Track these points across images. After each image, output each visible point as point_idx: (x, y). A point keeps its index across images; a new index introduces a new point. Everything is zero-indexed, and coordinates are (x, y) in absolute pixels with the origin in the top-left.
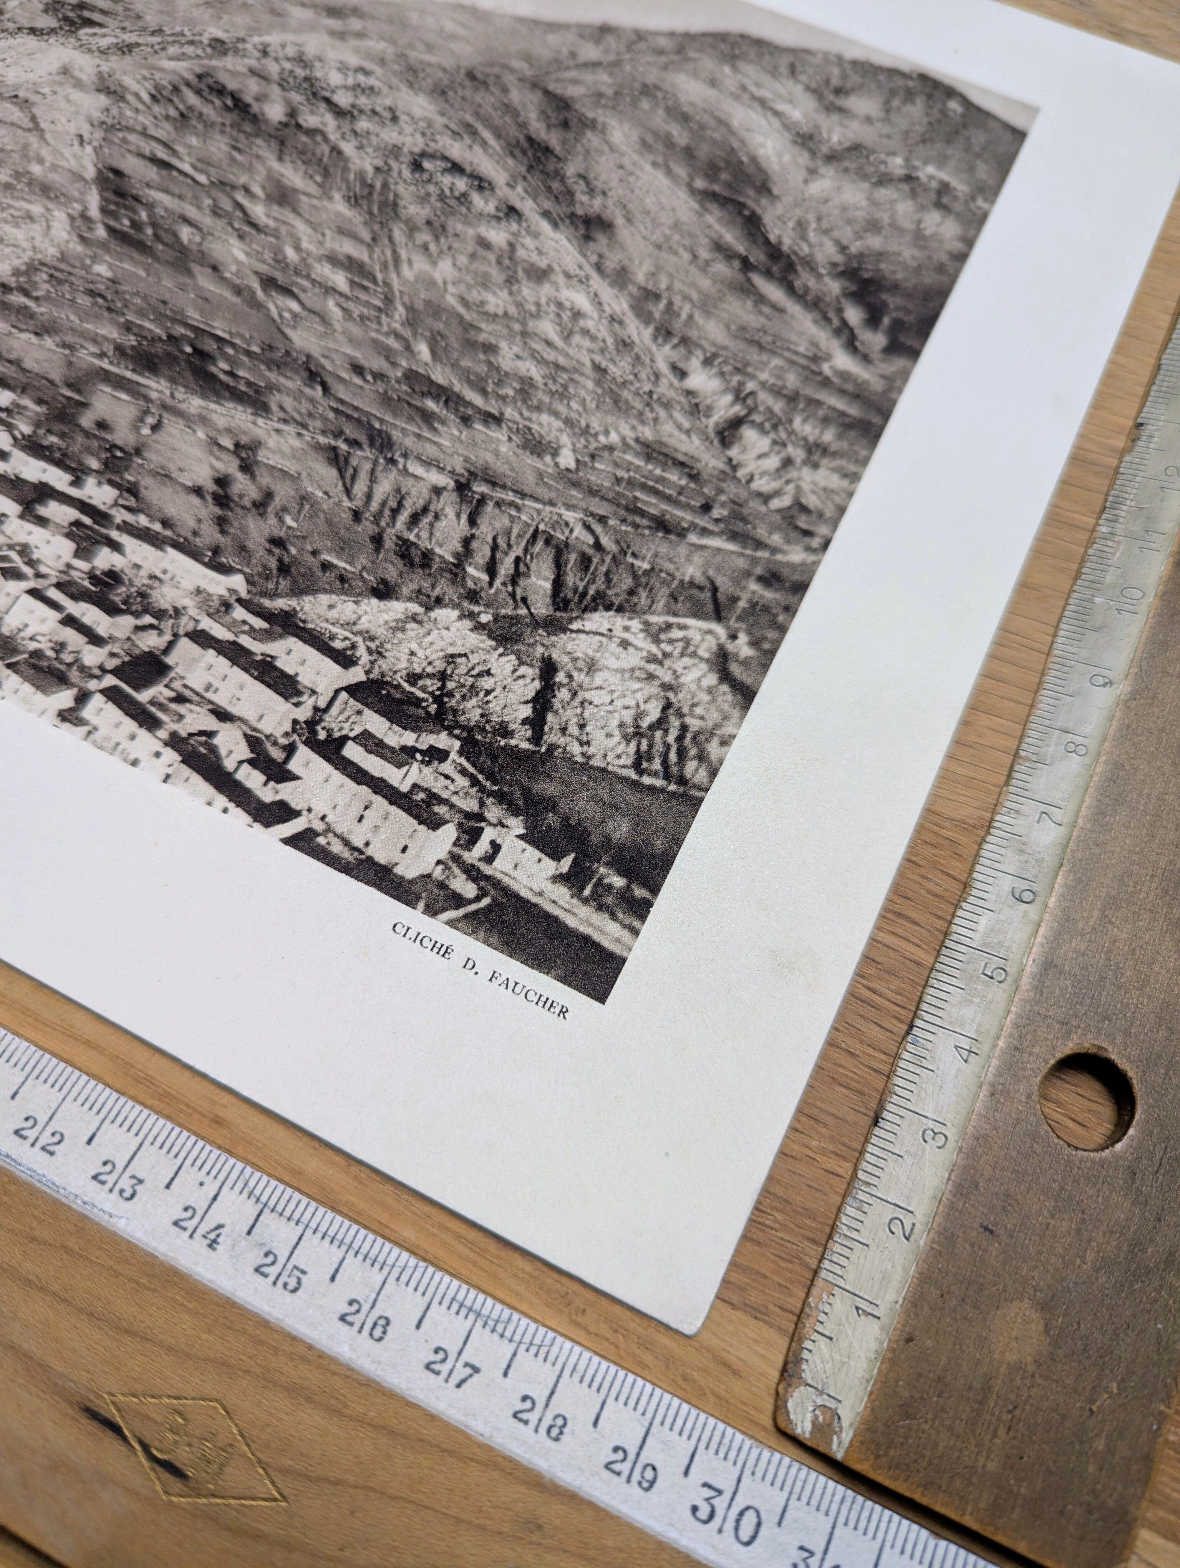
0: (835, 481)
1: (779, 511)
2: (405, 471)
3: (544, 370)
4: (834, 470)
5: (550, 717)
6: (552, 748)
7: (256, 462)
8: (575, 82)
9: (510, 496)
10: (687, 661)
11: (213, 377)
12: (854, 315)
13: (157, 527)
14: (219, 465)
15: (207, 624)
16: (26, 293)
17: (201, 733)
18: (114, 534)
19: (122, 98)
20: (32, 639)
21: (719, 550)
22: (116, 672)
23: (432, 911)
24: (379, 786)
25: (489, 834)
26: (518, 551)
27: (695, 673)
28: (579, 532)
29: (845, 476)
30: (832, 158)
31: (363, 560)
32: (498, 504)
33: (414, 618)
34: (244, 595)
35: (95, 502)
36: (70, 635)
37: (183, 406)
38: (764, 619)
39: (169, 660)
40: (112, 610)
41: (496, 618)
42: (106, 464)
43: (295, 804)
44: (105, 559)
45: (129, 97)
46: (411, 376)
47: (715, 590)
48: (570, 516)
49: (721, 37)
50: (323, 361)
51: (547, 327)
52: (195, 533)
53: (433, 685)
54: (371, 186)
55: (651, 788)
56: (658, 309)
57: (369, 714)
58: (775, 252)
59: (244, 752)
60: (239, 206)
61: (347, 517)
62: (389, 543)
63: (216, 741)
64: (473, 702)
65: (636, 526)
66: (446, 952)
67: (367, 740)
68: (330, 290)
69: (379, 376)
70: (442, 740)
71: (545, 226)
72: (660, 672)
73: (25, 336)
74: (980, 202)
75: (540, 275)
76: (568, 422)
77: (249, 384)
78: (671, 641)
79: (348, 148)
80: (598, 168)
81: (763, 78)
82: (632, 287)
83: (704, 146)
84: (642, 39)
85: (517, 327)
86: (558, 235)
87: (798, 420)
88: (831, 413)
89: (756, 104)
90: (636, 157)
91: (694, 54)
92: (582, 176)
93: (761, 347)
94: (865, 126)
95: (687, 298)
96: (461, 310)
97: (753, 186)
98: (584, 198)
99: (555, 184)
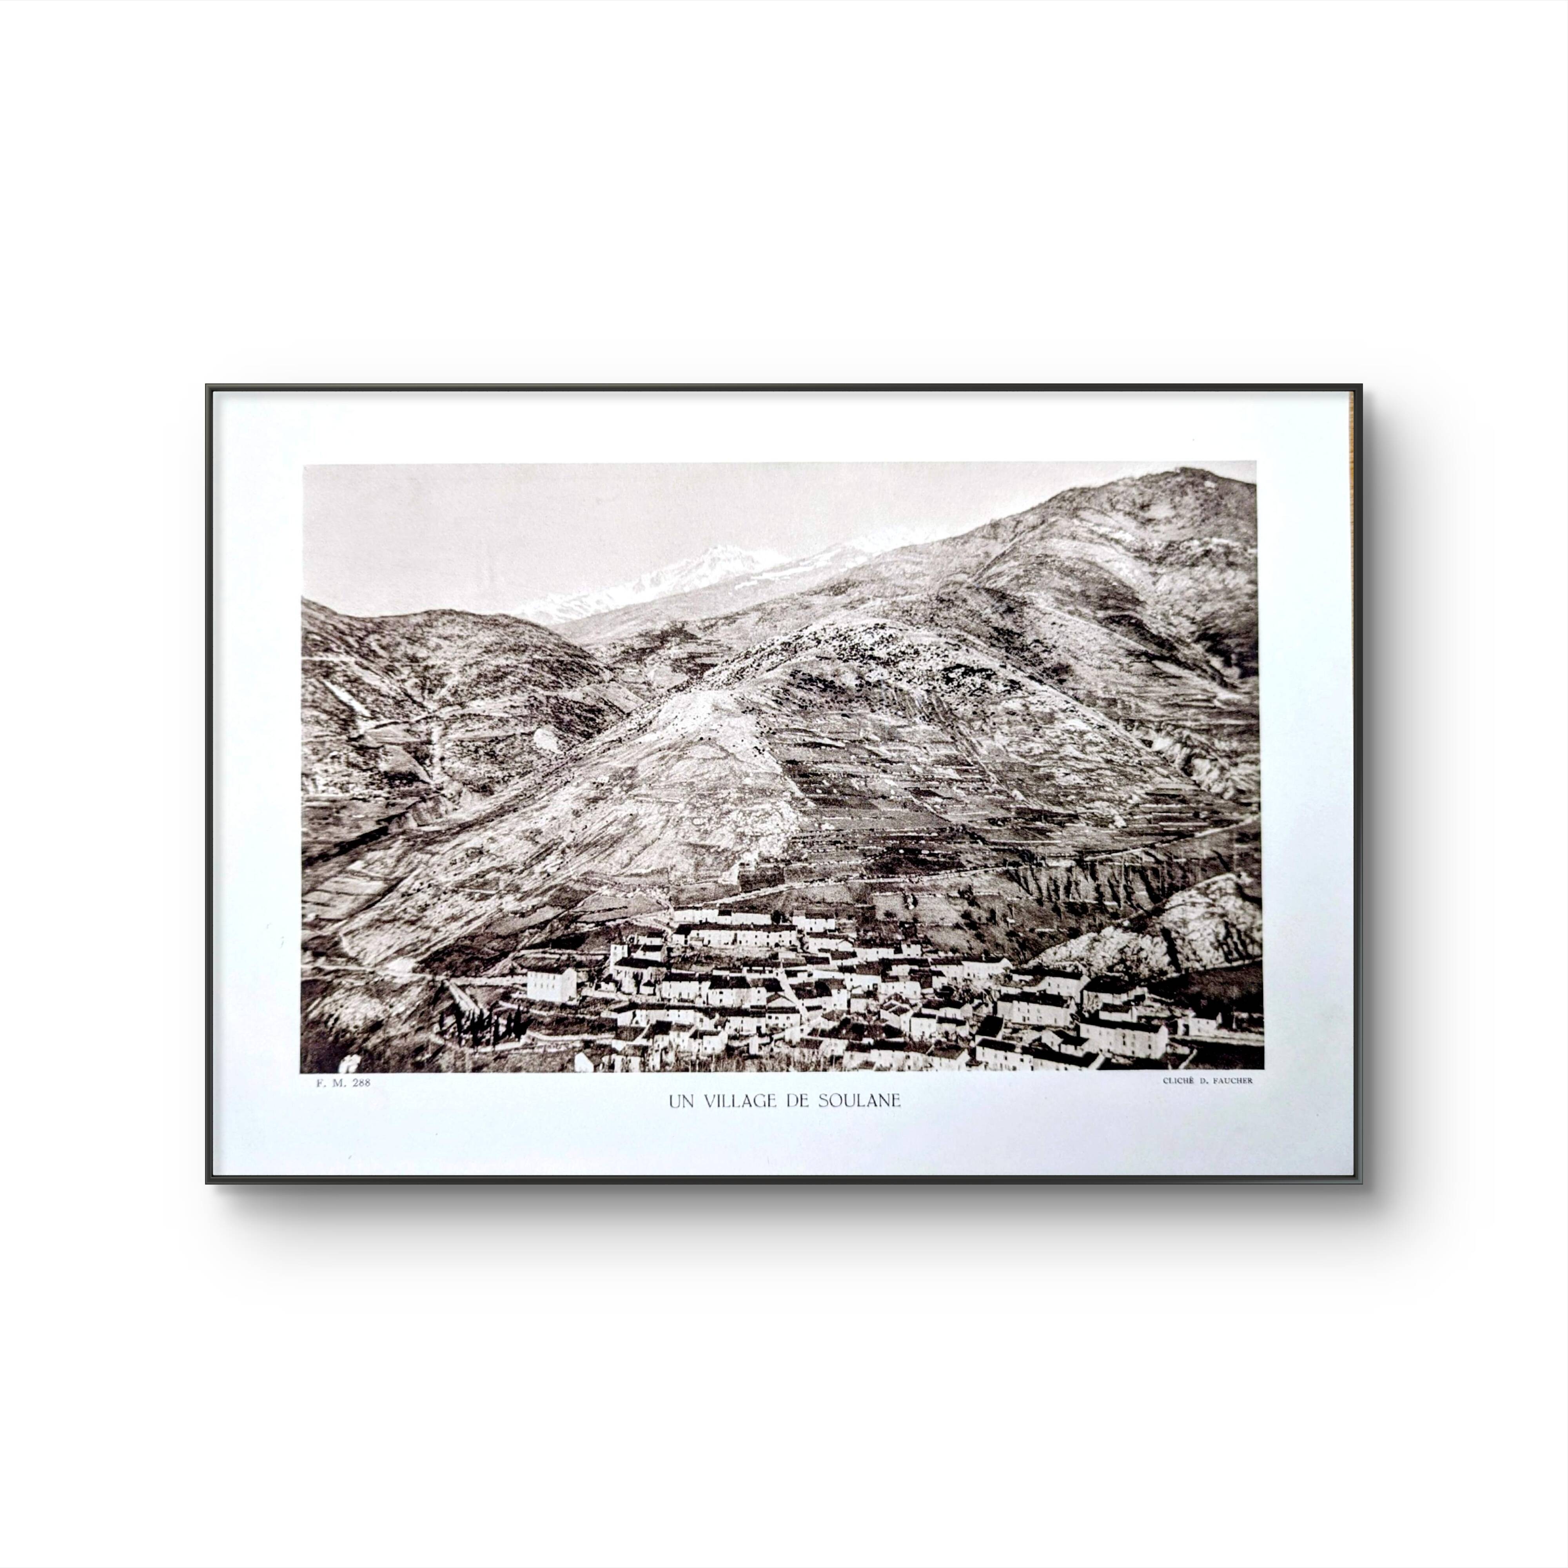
0: (1249, 769)
1: (1230, 799)
2: (1049, 868)
3: (1083, 776)
4: (1246, 762)
5: (1179, 956)
6: (1187, 969)
7: (975, 898)
8: (999, 575)
9: (1104, 856)
10: (1225, 898)
11: (924, 862)
12: (1216, 662)
13: (950, 954)
14: (958, 908)
15: (1004, 990)
16: (799, 860)
17: (1034, 1041)
18: (933, 968)
19: (760, 712)
20: (931, 1037)
21: (1212, 835)
22: (978, 1033)
23: (1176, 1067)
24: (1125, 1025)
25: (1181, 1023)
26: (1123, 882)
27: (1231, 903)
28: (1145, 858)
29: (1252, 763)
30: (1160, 560)
31: (1056, 924)
32: (1101, 862)
33: (1095, 940)
34: (1012, 968)
35: (913, 956)
36: (946, 1027)
37: (920, 885)
38: (1249, 860)
39: (999, 1015)
40: (958, 1005)
41: (1131, 920)
42: (904, 934)
43: (1094, 1051)
44: (938, 983)
45: (764, 709)
46: (1021, 812)
47: (1219, 856)
48: (1137, 852)
49: (1061, 498)
50: (971, 824)
51: (1070, 750)
52: (970, 949)
53: (1120, 967)
54: (931, 704)
55: (1239, 968)
56: (1118, 710)
57: (1100, 995)
58: (1160, 642)
59: (1058, 1040)
60: (871, 753)
61: (1035, 904)
62: (1063, 909)
63: (1043, 1041)
64: (1142, 966)
65: (1169, 841)
66: (1191, 1081)
67: (1107, 1007)
68: (950, 782)
69: (1005, 820)
70: (1139, 991)
71: (1035, 685)
72: (1215, 910)
73: (815, 884)
74: (1250, 551)
75: (1050, 719)
76: (1109, 800)
77: (944, 856)
78: (1213, 893)
79: (904, 685)
80: (1042, 630)
81: (1098, 518)
82: (1100, 702)
83: (1090, 586)
84: (1018, 522)
85: (1055, 756)
86: (1045, 687)
87: (1216, 741)
88: (1231, 729)
89: (1102, 540)
90: (1058, 612)
91: (1053, 519)
92: (1037, 641)
93: (1179, 706)
94: (1169, 526)
95: (1129, 694)
96: (1022, 760)
97: (1128, 601)
98: (1045, 655)
99: (1026, 654)
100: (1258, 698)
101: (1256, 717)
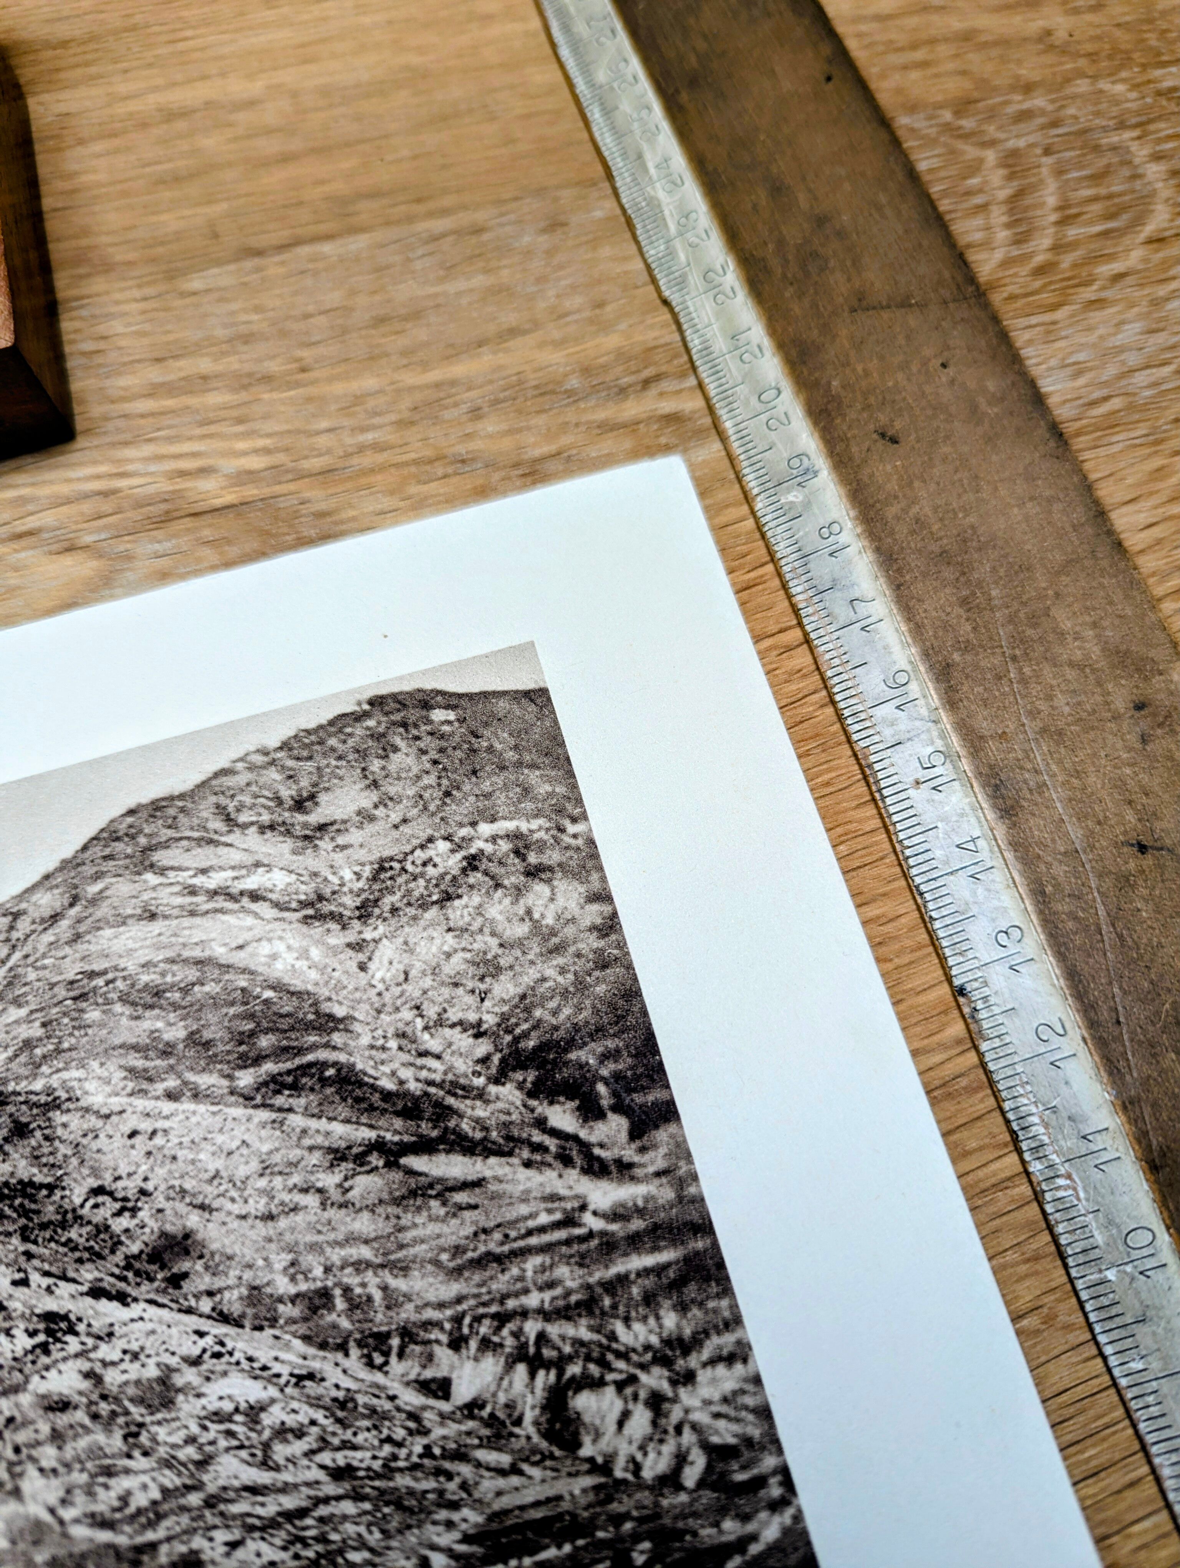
0: (728, 1378)
1: (702, 1484)
3: (280, 1537)
4: (712, 1362)
12: (563, 1116)
29: (730, 1359)
30: (364, 912)
49: (108, 835)
56: (339, 1317)
71: (111, 1311)
74: (572, 829)
80: (107, 1160)
81: (203, 856)
82: (286, 1310)
83: (211, 1017)
84: (16, 916)
85: (194, 1499)
86: (136, 1310)
87: (619, 1327)
88: (649, 1282)
89: (220, 902)
90: (141, 1103)
91: (93, 889)
92: (99, 1191)
93: (498, 1259)
94: (370, 828)
95: (360, 1266)
96: (104, 1536)
97: (309, 1027)
98: (125, 1221)
99: (73, 1234)
100: (694, 1177)
101: (705, 1228)
